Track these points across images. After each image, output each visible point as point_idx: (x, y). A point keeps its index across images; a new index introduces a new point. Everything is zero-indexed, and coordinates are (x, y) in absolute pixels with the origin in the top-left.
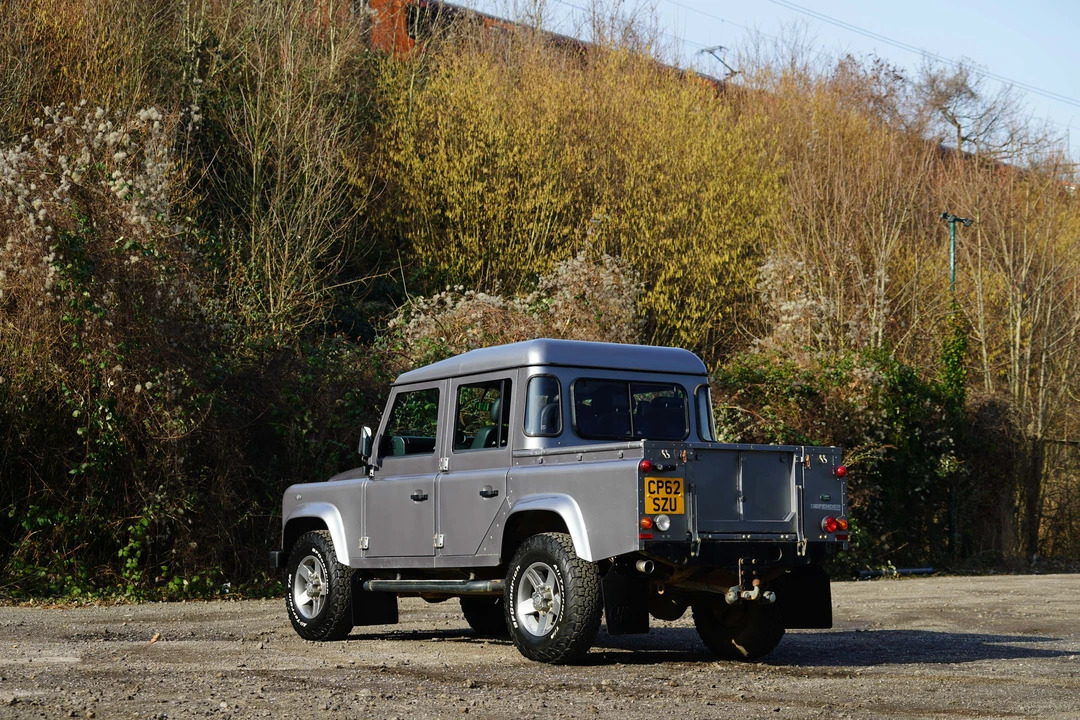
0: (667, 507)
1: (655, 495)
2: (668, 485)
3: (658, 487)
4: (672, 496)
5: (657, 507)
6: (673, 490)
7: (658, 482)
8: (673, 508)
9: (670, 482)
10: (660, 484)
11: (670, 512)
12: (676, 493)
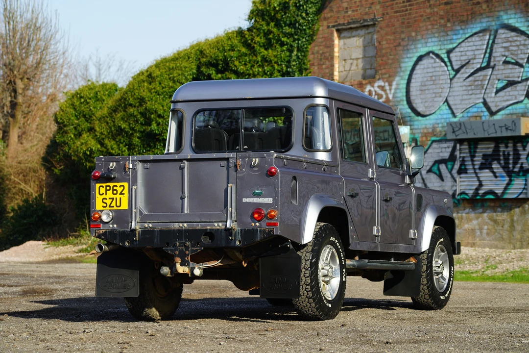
0: (114, 204)
1: (104, 196)
2: (115, 188)
3: (106, 190)
4: (118, 196)
5: (105, 205)
6: (119, 192)
7: (106, 186)
8: (118, 205)
9: (116, 186)
10: (108, 188)
11: (115, 208)
12: (121, 194)
